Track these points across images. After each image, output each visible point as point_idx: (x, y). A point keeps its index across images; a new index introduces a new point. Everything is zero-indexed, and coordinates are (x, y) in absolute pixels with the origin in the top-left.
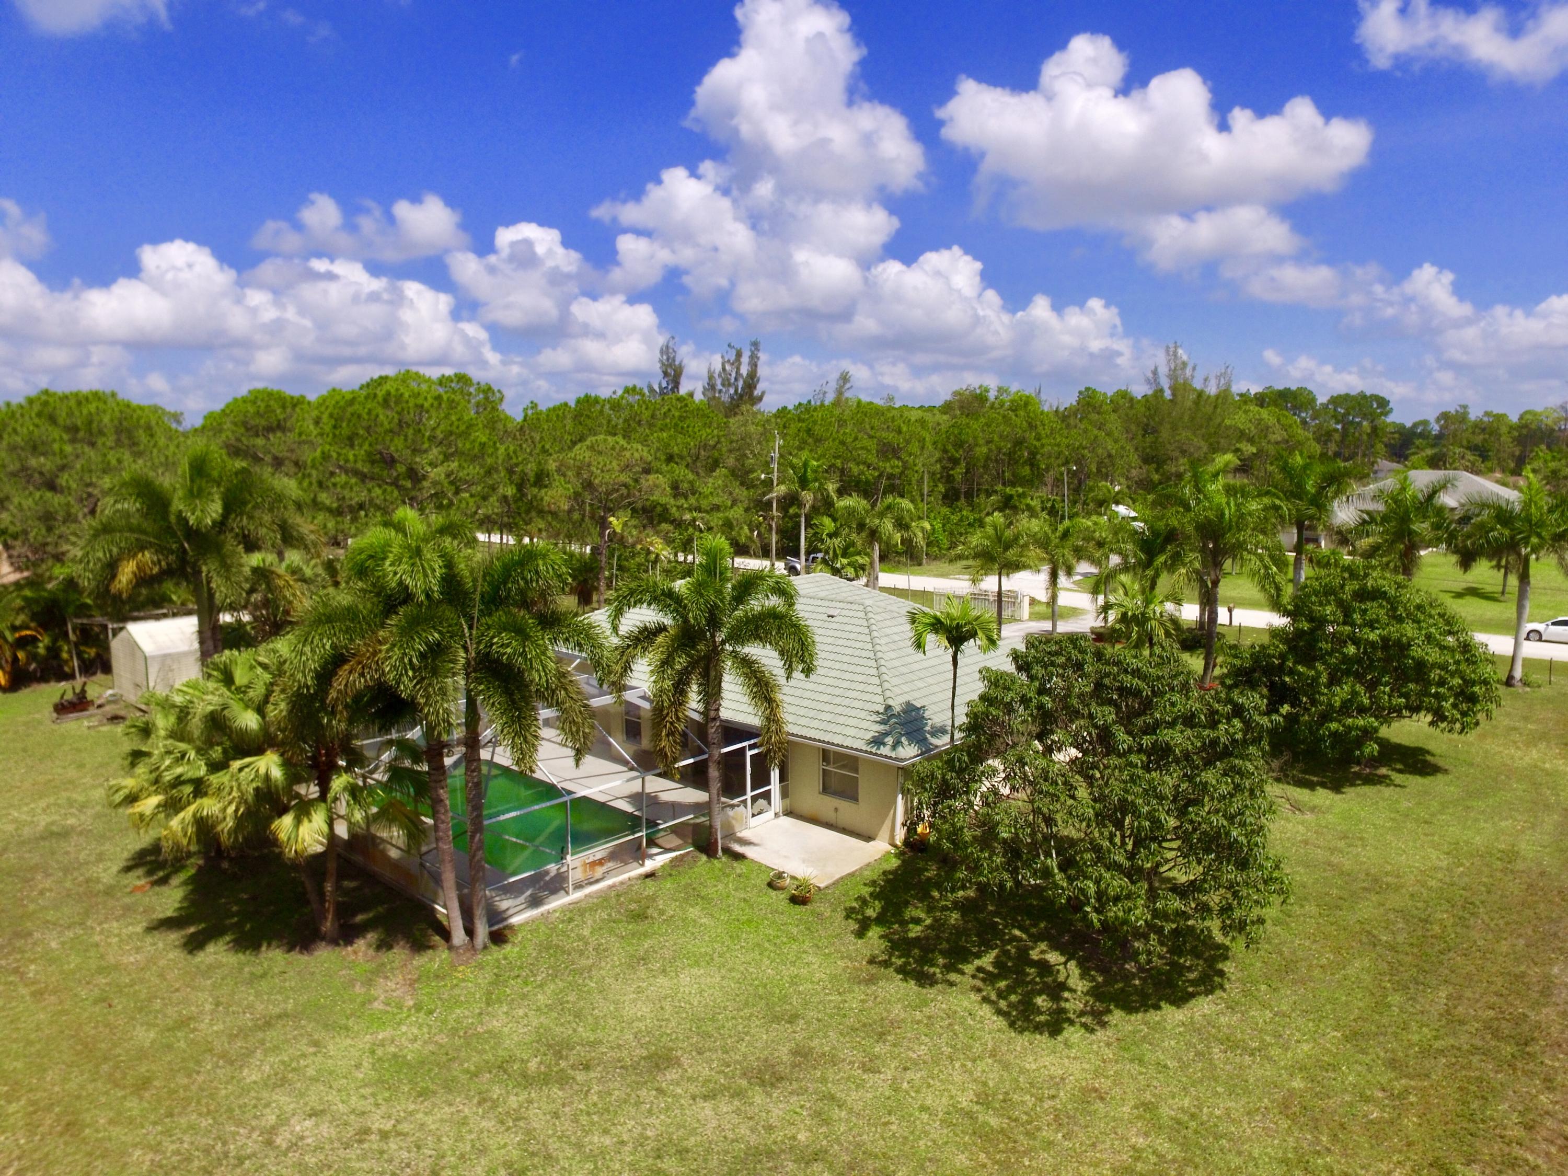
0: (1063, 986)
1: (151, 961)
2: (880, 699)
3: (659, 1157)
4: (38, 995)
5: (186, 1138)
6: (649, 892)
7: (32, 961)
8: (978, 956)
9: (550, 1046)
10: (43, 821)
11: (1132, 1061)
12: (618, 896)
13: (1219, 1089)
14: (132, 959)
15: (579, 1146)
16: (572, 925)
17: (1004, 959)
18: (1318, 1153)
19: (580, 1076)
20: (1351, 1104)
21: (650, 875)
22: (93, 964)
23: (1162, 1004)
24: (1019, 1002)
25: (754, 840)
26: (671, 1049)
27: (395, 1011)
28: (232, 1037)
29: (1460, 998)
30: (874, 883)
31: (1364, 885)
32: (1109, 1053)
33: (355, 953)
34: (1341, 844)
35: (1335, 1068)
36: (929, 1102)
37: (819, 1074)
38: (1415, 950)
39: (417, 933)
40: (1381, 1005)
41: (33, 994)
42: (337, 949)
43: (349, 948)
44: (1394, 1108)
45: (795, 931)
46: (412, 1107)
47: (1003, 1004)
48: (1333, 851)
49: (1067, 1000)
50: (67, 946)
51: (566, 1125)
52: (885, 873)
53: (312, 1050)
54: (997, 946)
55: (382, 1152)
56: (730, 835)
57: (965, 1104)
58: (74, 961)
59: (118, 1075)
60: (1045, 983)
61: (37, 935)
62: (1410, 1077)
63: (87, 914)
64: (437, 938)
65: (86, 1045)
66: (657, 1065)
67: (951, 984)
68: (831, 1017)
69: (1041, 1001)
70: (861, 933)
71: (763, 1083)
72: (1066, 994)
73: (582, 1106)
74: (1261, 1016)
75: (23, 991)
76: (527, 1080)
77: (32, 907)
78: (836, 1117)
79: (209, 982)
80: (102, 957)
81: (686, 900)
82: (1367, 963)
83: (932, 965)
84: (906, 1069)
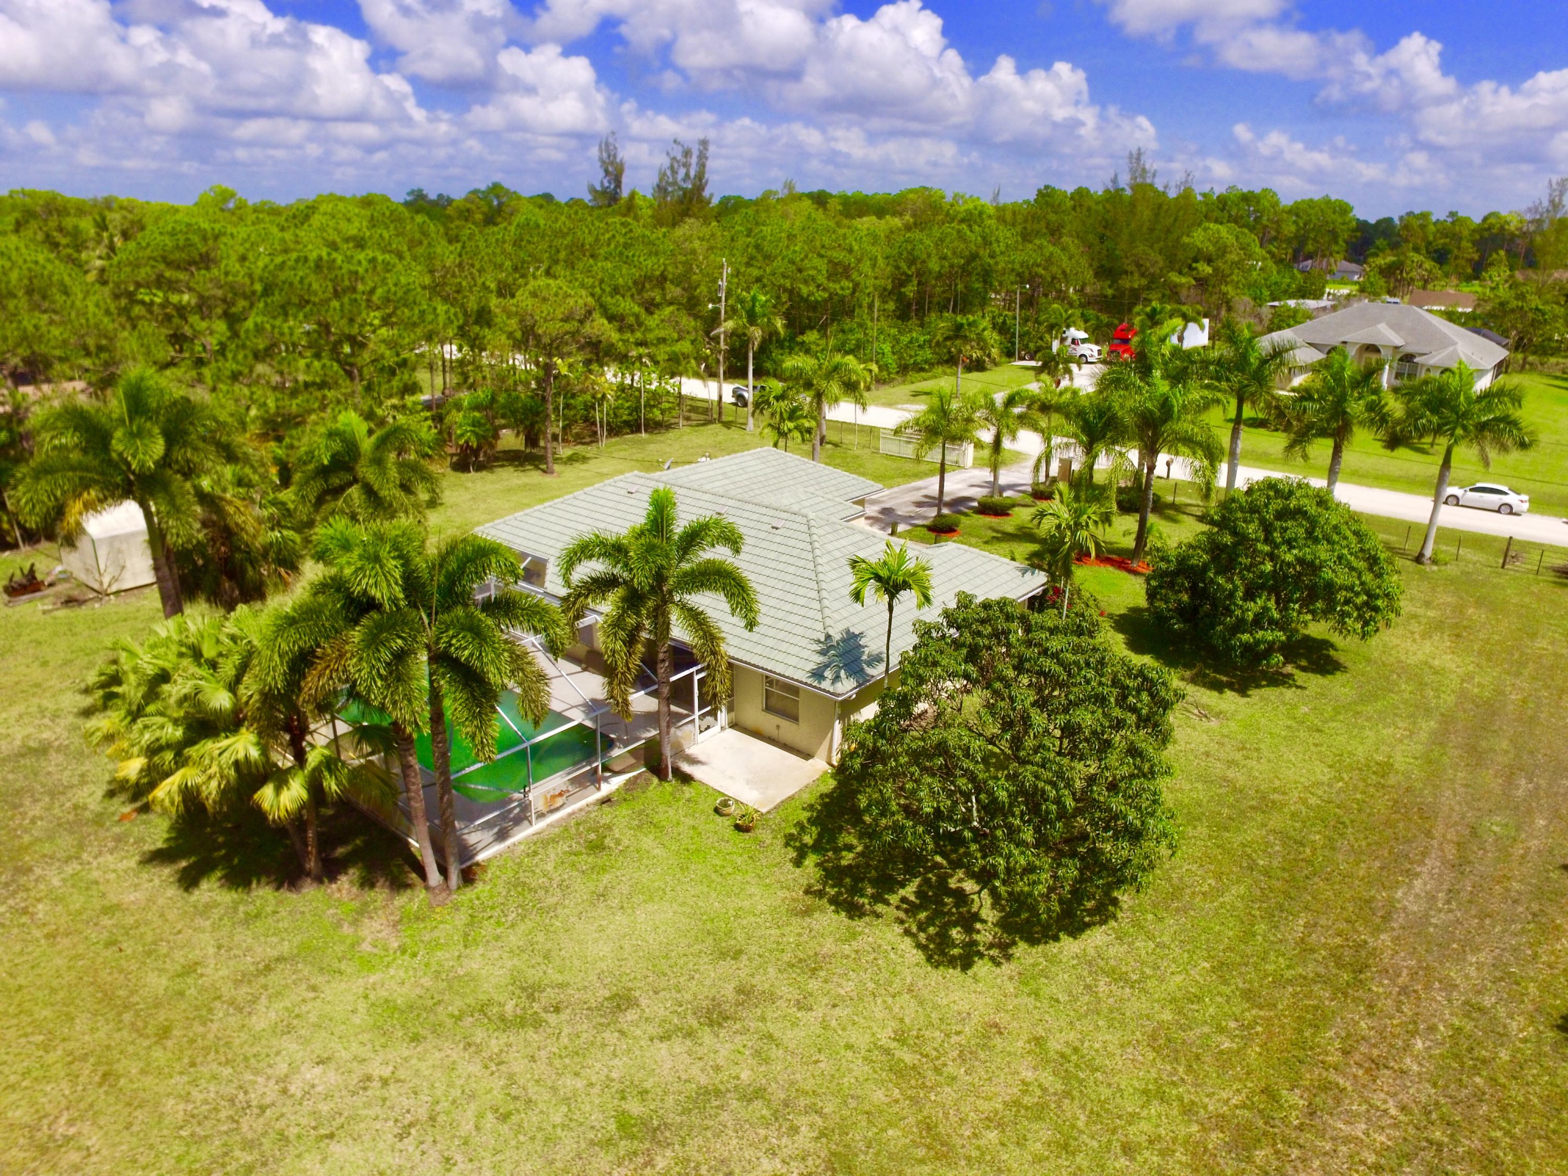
0: (976, 917)
1: (151, 900)
2: (820, 626)
3: (623, 1098)
4: (51, 936)
5: (212, 1088)
6: (606, 820)
7: (39, 900)
8: (903, 886)
9: (523, 989)
10: (19, 734)
11: (1029, 995)
12: (578, 824)
13: (1101, 1023)
14: (132, 898)
15: (554, 1089)
16: (537, 859)
17: (925, 888)
18: (1173, 1083)
19: (552, 1019)
20: (1208, 1036)
21: (606, 801)
22: (97, 904)
23: (1061, 935)
24: (937, 934)
25: (701, 758)
26: (630, 990)
27: (383, 953)
28: (237, 983)
29: (1315, 925)
30: (811, 807)
31: (1253, 803)
32: (1010, 988)
33: (339, 890)
34: (1238, 756)
35: (1199, 999)
36: (852, 1040)
37: (759, 1012)
38: (1286, 875)
39: (395, 870)
40: (1248, 935)
41: (47, 936)
42: (323, 888)
43: (334, 886)
44: (1242, 1038)
45: (739, 861)
46: (406, 1053)
47: (922, 937)
48: (1231, 763)
49: (978, 932)
50: (69, 883)
51: (541, 1067)
52: (822, 796)
53: (312, 995)
54: (920, 874)
55: (384, 1100)
56: (680, 753)
57: (884, 1041)
58: (77, 901)
59: (140, 1024)
60: (960, 913)
61: (38, 871)
62: (1261, 1008)
63: (81, 846)
64: (414, 875)
65: (105, 994)
66: (618, 1006)
67: (878, 916)
68: (771, 951)
69: (956, 933)
70: (798, 862)
71: (711, 1024)
72: (978, 926)
73: (555, 1050)
74: (1143, 945)
75: (37, 933)
76: (504, 1023)
77: (27, 839)
78: (773, 1056)
79: (208, 923)
80: (104, 895)
81: (640, 827)
82: (1242, 890)
83: (862, 896)
84: (834, 1006)
